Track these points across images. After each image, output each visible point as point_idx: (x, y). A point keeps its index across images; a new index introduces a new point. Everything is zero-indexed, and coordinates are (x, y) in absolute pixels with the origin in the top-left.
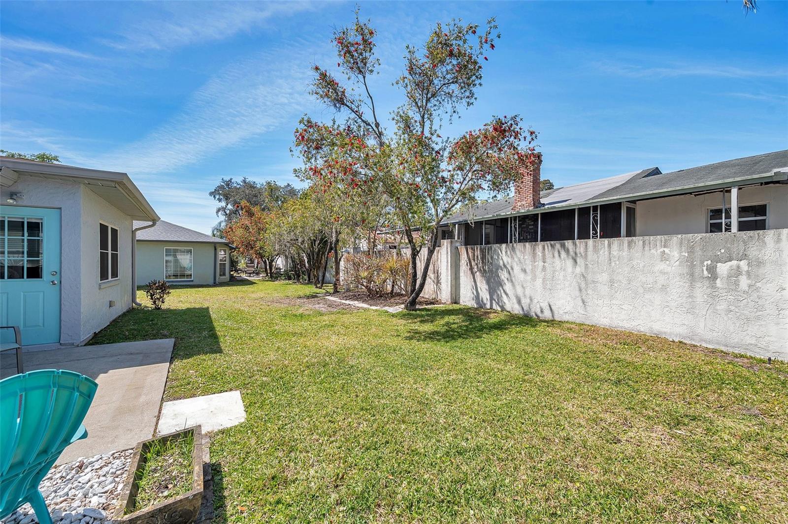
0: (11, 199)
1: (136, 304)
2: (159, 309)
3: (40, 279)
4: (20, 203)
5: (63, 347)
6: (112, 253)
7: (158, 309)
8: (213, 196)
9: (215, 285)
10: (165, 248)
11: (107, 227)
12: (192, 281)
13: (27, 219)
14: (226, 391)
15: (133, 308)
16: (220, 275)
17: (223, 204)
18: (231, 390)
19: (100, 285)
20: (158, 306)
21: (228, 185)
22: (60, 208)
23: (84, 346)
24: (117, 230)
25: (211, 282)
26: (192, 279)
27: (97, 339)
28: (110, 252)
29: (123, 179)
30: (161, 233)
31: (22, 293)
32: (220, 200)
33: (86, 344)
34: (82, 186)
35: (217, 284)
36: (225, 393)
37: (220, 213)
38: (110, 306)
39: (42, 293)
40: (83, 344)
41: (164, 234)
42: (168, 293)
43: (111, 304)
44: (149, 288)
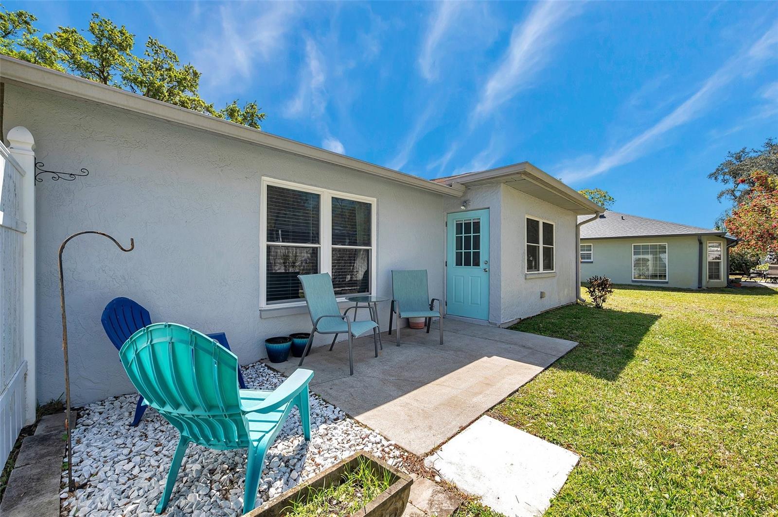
0: (463, 206)
1: (581, 300)
2: (600, 307)
3: (479, 267)
4: (469, 208)
5: (491, 325)
6: (544, 247)
7: (598, 307)
8: (713, 178)
9: (700, 289)
10: (633, 245)
11: (538, 222)
12: (667, 283)
13: (473, 220)
14: (562, 445)
15: (577, 303)
16: (710, 277)
17: (731, 185)
18: (568, 447)
19: (526, 276)
20: (599, 304)
21: (739, 158)
22: (489, 208)
23: (507, 328)
24: (552, 225)
25: (695, 285)
26: (667, 280)
27: (523, 325)
28: (541, 245)
29: (525, 169)
30: (630, 229)
31: (470, 278)
32: (725, 181)
33: (509, 327)
34: (502, 185)
35: (704, 290)
36: (558, 447)
37: (723, 197)
38: (541, 298)
39: (479, 278)
40: (507, 326)
41: (633, 229)
42: (610, 292)
43: (542, 295)
44: (590, 285)
